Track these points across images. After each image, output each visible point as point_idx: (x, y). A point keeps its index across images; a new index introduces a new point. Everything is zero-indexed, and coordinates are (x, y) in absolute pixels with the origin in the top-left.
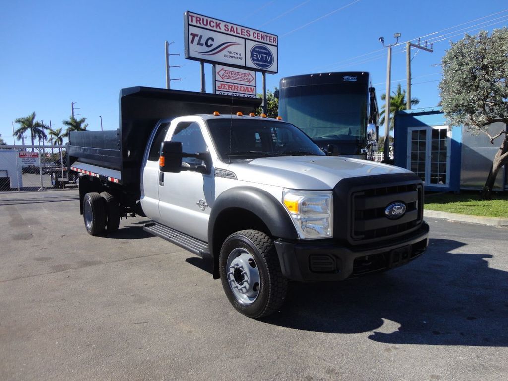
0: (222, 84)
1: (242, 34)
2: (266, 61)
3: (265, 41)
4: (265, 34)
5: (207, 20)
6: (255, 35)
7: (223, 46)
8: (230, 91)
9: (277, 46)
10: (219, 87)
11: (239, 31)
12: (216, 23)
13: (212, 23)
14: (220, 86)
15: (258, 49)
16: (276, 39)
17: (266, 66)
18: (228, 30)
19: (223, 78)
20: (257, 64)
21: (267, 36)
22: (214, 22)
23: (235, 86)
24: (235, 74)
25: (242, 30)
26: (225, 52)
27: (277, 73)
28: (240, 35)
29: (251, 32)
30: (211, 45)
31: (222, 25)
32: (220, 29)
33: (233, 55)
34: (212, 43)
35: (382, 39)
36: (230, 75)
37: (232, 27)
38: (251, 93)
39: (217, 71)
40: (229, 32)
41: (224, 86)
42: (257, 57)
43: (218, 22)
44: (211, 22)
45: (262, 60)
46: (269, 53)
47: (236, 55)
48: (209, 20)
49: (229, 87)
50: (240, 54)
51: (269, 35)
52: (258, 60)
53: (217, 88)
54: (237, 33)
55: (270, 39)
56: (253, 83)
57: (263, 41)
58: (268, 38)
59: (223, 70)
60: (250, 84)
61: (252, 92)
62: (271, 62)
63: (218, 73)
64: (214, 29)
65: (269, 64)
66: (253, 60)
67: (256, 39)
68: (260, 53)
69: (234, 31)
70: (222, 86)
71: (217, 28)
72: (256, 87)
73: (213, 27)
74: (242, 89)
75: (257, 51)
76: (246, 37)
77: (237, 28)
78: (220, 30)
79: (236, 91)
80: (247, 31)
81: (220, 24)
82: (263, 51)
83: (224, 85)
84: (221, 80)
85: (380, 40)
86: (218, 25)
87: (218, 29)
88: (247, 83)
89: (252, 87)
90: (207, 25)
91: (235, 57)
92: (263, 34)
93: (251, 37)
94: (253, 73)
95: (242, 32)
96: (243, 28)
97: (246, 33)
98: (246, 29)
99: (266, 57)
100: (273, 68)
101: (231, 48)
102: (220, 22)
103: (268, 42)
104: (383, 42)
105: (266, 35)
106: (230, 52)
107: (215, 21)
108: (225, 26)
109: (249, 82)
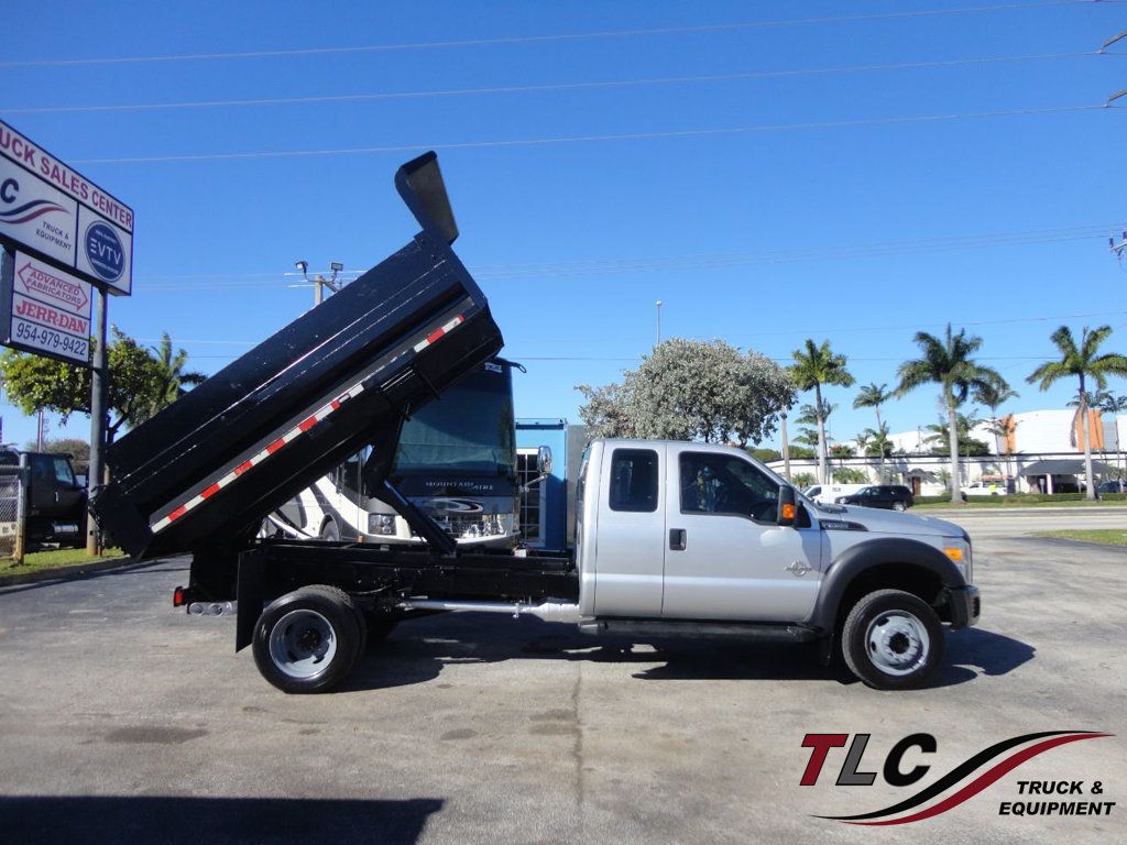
0: (25, 303)
1: (73, 190)
2: (111, 263)
3: (113, 218)
4: (115, 202)
5: (9, 135)
6: (97, 199)
7: (35, 209)
8: (40, 321)
9: (131, 233)
10: (18, 308)
11: (68, 182)
12: (27, 147)
13: (17, 144)
14: (21, 305)
15: (98, 232)
16: (131, 219)
17: (112, 276)
18: (47, 173)
19: (28, 288)
20: (96, 266)
21: (117, 208)
22: (21, 145)
23: (50, 312)
24: (53, 283)
25: (73, 179)
26: (37, 223)
27: (129, 294)
28: (69, 191)
29: (91, 189)
30: (11, 200)
31: (38, 155)
32: (33, 163)
33: (53, 234)
34: (15, 193)
35: (304, 265)
36: (43, 282)
37: (56, 168)
38: (80, 334)
39: (17, 268)
40: (48, 177)
41: (30, 309)
42: (97, 249)
43: (31, 147)
44: (15, 141)
45: (104, 259)
46: (118, 248)
47: (59, 237)
48: (14, 136)
49: (39, 313)
50: (67, 237)
51: (120, 206)
52: (97, 257)
53: (15, 312)
54: (64, 184)
55: (121, 216)
56: (84, 311)
57: (108, 215)
58: (118, 211)
59: (29, 265)
60: (80, 312)
61: (83, 332)
62: (120, 267)
63: (19, 273)
64: (21, 160)
65: (117, 272)
66: (91, 255)
67: (97, 208)
68: (104, 242)
69: (58, 178)
70: (24, 307)
71: (26, 160)
72: (90, 319)
73: (19, 155)
74: (64, 323)
75: (96, 237)
76: (79, 197)
77: (64, 173)
78: (31, 167)
79: (51, 325)
80: (83, 185)
81: (33, 152)
82: (108, 238)
83: (30, 305)
84: (25, 291)
85: (300, 266)
86: (29, 155)
87: (28, 164)
88: (73, 309)
89: (83, 320)
90: (6, 146)
91: (57, 242)
92: (111, 200)
93: (89, 202)
94: (86, 286)
95: (73, 185)
96: (75, 176)
97: (79, 190)
98: (82, 181)
99: (112, 253)
100: (122, 283)
101: (49, 217)
102: (35, 148)
103: (118, 221)
104: (305, 272)
105: (116, 204)
106: (48, 227)
107: (24, 142)
108: (43, 159)
109: (79, 308)
